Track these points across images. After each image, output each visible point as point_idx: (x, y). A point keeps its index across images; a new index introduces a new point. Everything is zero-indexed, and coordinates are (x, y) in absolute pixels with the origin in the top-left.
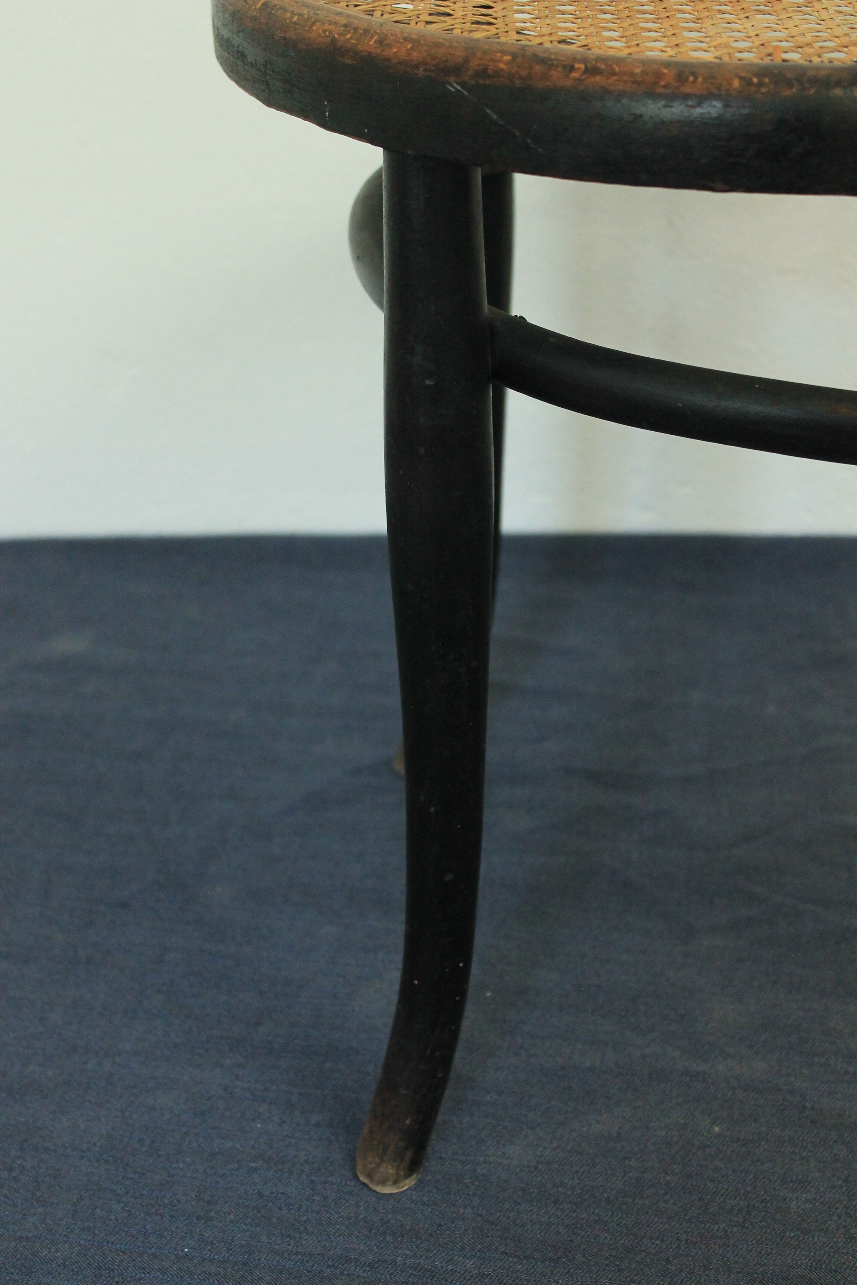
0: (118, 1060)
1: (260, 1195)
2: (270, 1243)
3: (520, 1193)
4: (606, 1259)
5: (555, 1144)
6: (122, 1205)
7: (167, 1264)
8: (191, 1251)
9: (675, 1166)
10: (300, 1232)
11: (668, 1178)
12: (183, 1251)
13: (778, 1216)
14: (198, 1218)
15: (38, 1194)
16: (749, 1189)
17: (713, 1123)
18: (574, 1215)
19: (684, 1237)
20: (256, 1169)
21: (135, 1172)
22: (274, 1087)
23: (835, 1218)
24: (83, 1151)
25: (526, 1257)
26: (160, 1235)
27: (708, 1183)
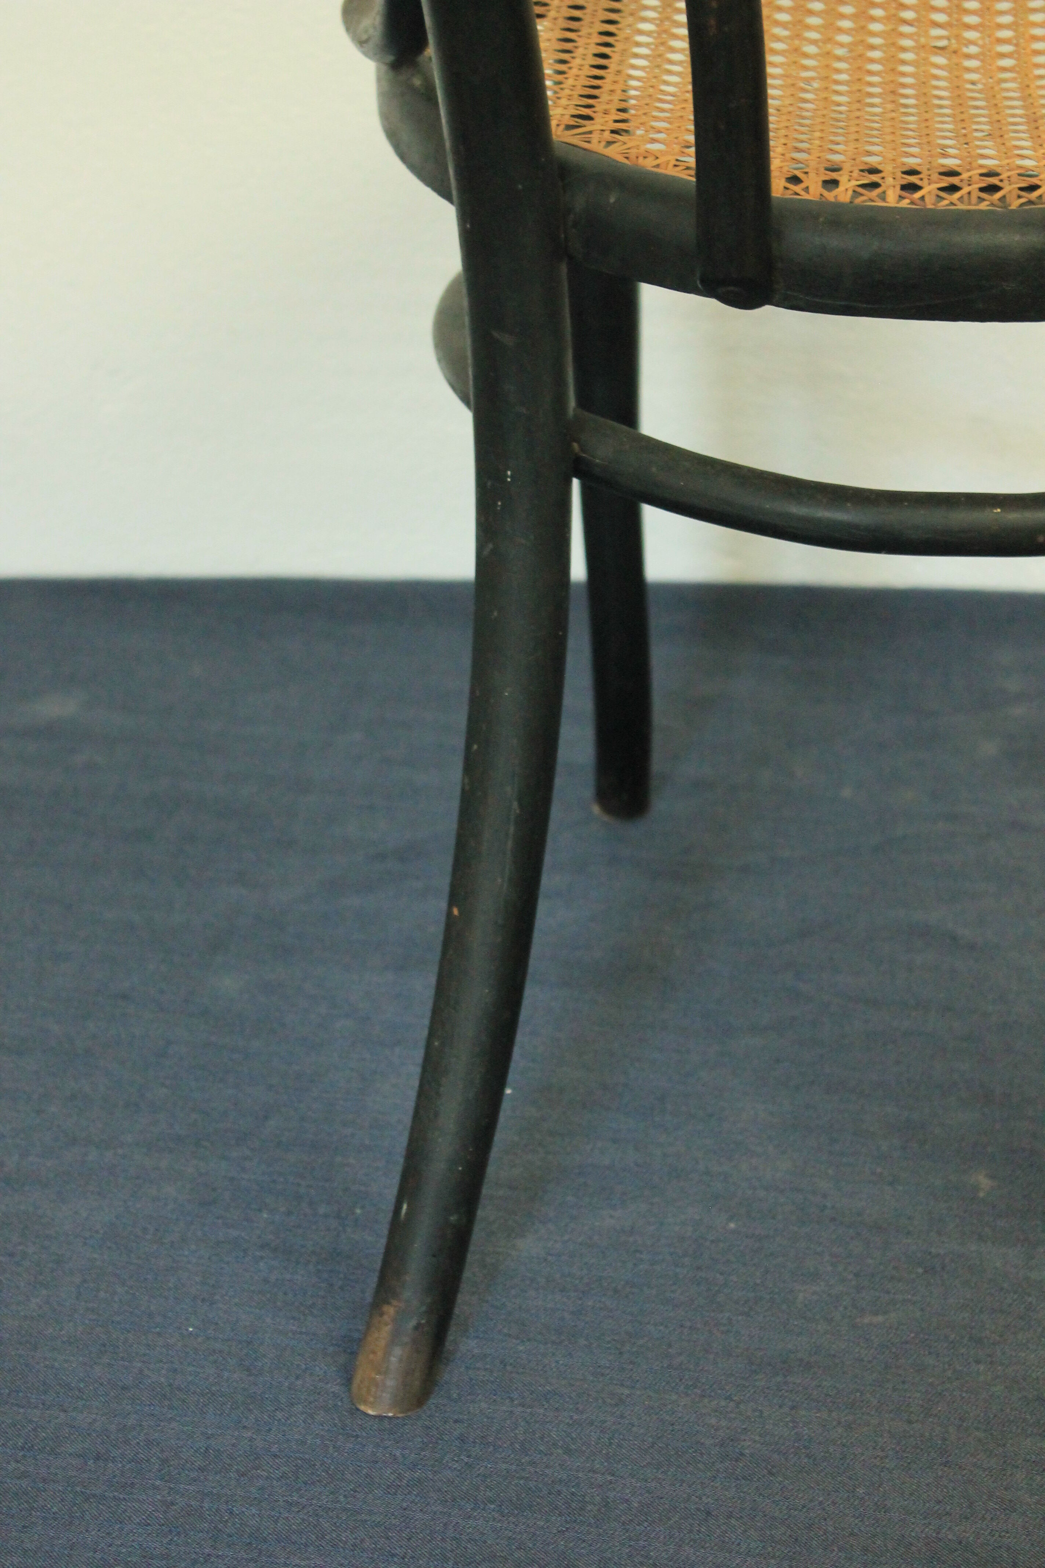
0: (120, 1151)
1: (266, 1281)
2: (274, 1324)
3: (528, 1282)
4: (609, 1342)
5: (566, 1237)
6: (127, 1288)
7: (171, 1341)
8: (196, 1330)
9: (686, 1259)
10: (304, 1315)
11: (678, 1270)
12: (187, 1330)
13: (784, 1307)
14: (203, 1300)
15: (41, 1278)
16: (758, 1281)
17: (731, 1219)
18: (580, 1302)
19: (688, 1324)
20: (262, 1258)
21: (139, 1258)
22: (282, 1180)
23: (841, 1309)
24: (86, 1238)
25: (529, 1340)
26: (165, 1316)
27: (718, 1275)
